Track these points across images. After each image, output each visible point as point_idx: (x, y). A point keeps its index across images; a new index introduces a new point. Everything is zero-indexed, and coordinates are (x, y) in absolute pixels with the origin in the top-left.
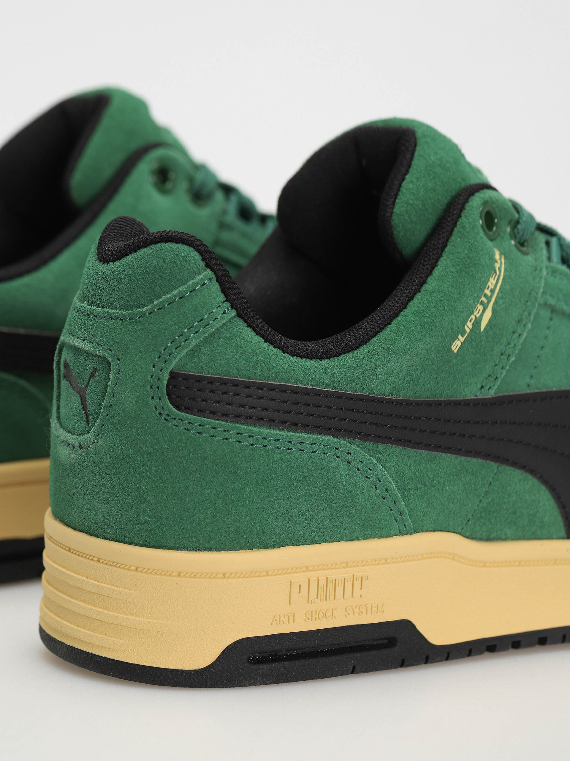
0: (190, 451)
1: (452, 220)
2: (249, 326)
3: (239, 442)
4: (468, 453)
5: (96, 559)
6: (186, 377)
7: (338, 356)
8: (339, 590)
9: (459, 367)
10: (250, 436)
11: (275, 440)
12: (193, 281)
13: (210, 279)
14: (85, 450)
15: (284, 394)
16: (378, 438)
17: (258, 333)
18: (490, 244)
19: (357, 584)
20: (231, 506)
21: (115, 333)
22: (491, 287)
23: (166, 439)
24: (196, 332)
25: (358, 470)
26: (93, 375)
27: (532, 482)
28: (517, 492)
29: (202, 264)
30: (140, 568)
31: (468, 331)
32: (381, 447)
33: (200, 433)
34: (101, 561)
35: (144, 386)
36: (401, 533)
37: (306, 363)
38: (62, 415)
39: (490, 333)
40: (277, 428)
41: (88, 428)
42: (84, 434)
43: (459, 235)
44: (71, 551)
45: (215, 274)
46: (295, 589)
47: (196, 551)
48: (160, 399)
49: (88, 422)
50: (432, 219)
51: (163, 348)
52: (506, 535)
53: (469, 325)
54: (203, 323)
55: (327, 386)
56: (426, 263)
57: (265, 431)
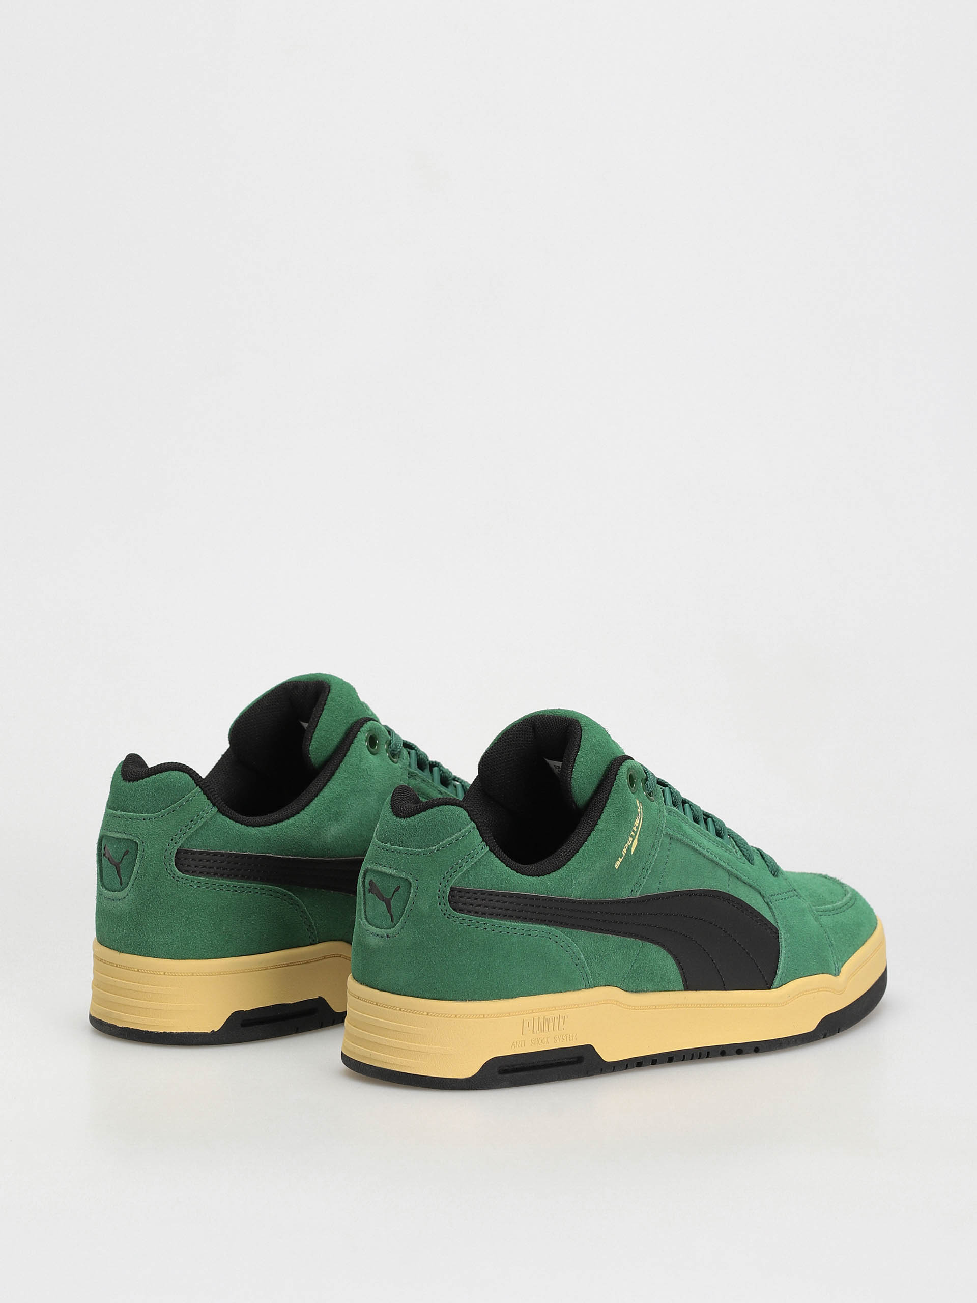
0: (463, 937)
1: (611, 782)
2: (496, 856)
3: (493, 930)
4: (625, 934)
5: (398, 1009)
6: (460, 891)
7: (549, 874)
8: (551, 1024)
9: (619, 879)
10: (499, 927)
11: (514, 929)
12: (465, 830)
13: (474, 828)
14: (392, 939)
15: (519, 899)
16: (573, 926)
17: (502, 861)
18: (633, 796)
19: (562, 1020)
20: (488, 972)
21: (414, 864)
22: (637, 825)
23: (448, 930)
24: (466, 862)
25: (562, 947)
26: (397, 890)
27: (663, 952)
28: (654, 959)
29: (469, 818)
30: (430, 1013)
31: (624, 854)
32: (574, 931)
33: (469, 926)
34: (402, 1010)
35: (435, 897)
36: (586, 988)
37: (531, 879)
38: (369, 917)
39: (637, 855)
40: (514, 921)
41: (393, 924)
42: (390, 928)
43: (616, 792)
44: (379, 1004)
45: (476, 824)
46: (526, 1025)
47: (466, 1001)
48: (445, 905)
49: (392, 921)
50: (596, 781)
51: (446, 873)
52: (647, 988)
53: (625, 850)
54: (470, 856)
55: (544, 894)
56: (596, 811)
57: (508, 923)
